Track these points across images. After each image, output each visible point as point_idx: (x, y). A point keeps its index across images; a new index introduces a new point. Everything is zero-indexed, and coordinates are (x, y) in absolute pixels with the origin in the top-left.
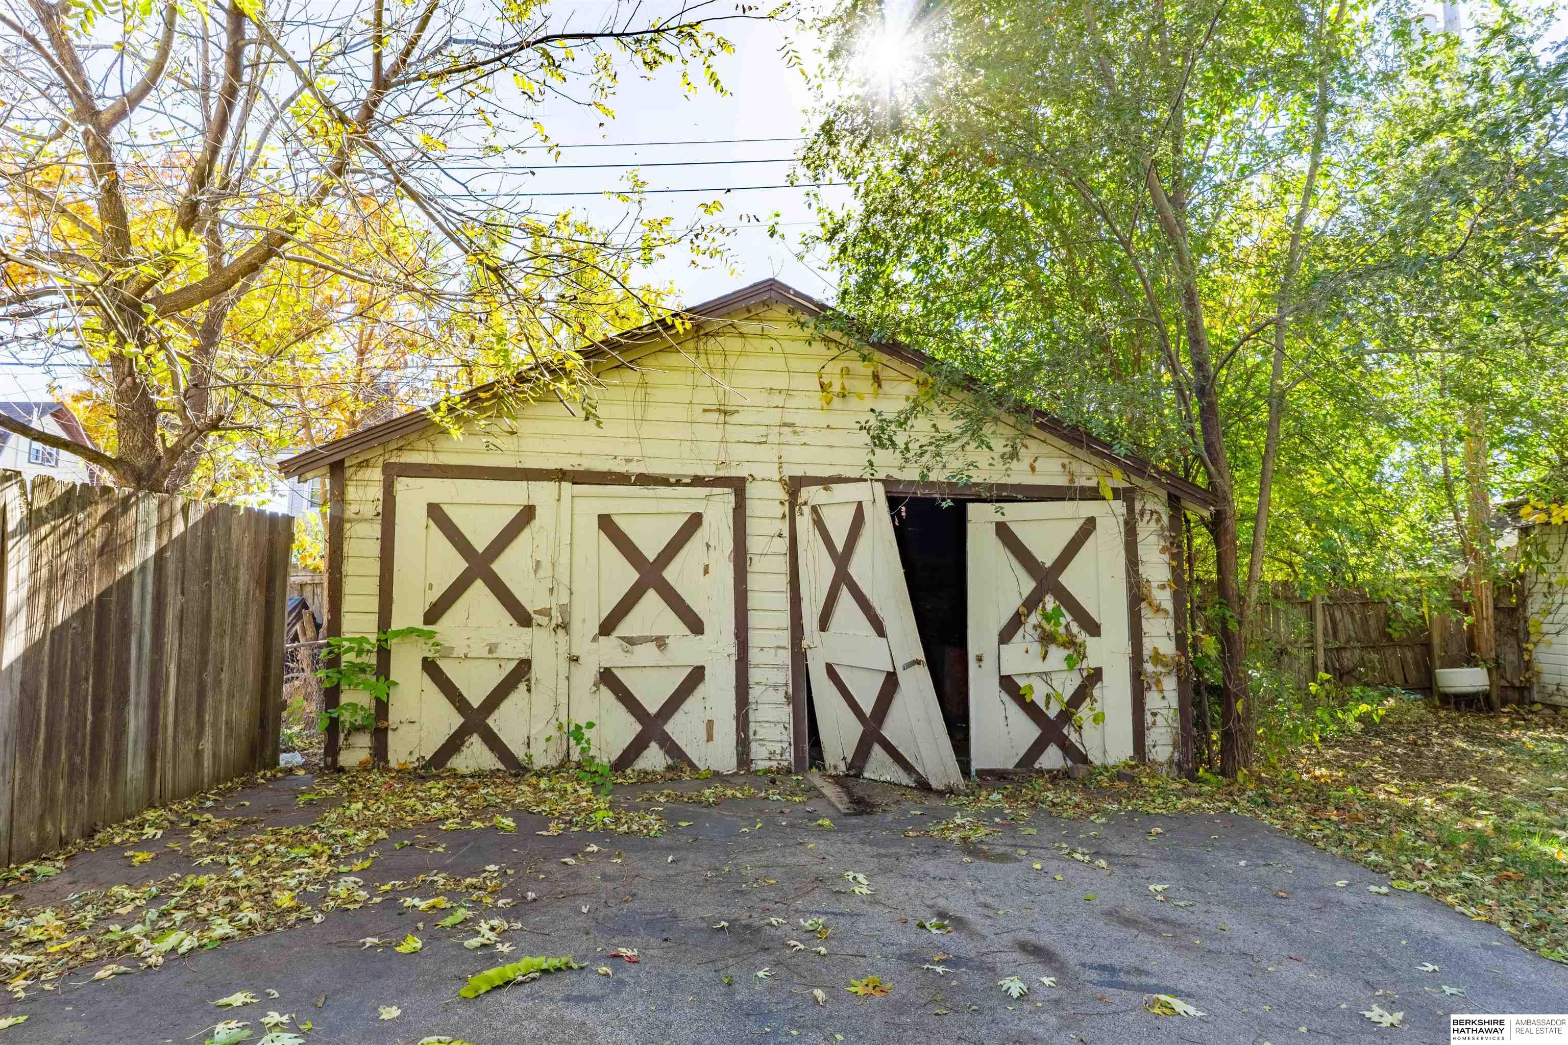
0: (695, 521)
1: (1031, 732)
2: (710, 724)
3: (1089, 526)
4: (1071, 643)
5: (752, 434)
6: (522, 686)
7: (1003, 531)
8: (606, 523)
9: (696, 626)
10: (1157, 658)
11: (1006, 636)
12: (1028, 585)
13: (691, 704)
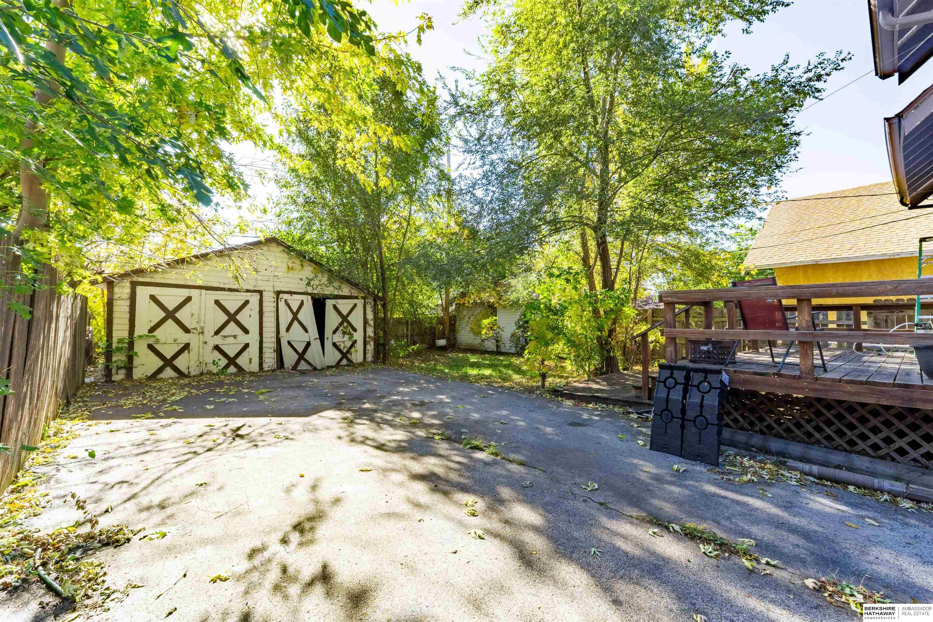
0: (247, 302)
1: (339, 356)
2: (251, 359)
3: (355, 305)
4: (350, 334)
5: (266, 278)
6: (186, 351)
7: (335, 307)
8: (217, 302)
9: (246, 331)
10: (369, 337)
11: (334, 332)
12: (340, 320)
13: (245, 354)
